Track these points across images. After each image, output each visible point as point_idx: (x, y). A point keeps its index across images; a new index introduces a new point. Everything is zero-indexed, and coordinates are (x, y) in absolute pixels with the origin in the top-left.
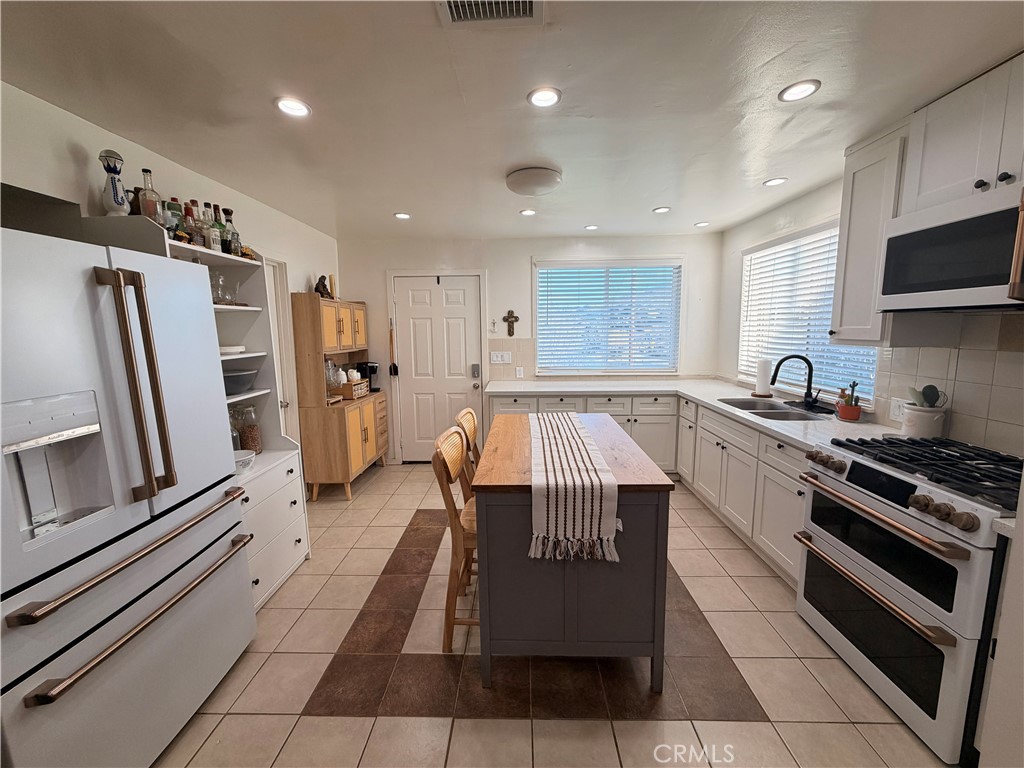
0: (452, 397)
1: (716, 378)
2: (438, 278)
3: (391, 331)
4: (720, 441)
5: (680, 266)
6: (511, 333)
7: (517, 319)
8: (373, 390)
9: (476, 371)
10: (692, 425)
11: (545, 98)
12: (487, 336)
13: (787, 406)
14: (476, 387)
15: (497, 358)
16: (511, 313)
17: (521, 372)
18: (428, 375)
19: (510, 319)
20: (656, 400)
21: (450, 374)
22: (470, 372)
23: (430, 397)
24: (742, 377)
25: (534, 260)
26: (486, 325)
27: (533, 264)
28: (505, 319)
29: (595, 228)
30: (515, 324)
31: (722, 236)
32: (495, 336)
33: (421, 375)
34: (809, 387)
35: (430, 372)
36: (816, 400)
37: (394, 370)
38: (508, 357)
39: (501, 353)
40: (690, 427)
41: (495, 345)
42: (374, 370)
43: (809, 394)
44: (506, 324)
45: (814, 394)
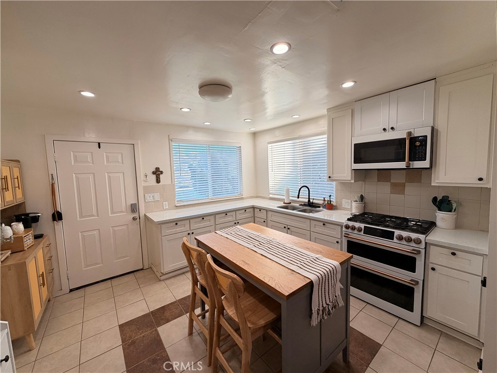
0: (116, 229)
1: (257, 197)
2: (99, 144)
3: (53, 185)
4: (285, 226)
5: (240, 147)
6: (158, 181)
7: (162, 172)
8: (38, 237)
9: (134, 208)
10: (264, 220)
11: (281, 49)
12: (141, 184)
13: (301, 207)
14: (134, 219)
15: (149, 198)
16: (157, 169)
17: (166, 205)
18: (93, 215)
19: (157, 173)
20: (245, 211)
21: (113, 212)
22: (129, 210)
23: (96, 233)
24: (271, 196)
25: (170, 138)
26: (141, 177)
27: (170, 140)
28: (154, 173)
29: (209, 124)
30: (161, 176)
31: (255, 134)
32: (147, 184)
33: (85, 217)
34: (309, 198)
35: (95, 213)
36: (313, 203)
37: (57, 216)
38: (157, 196)
39: (153, 194)
40: (264, 221)
41: (147, 190)
42: (36, 219)
43: (309, 201)
44: (154, 176)
45: (311, 201)
